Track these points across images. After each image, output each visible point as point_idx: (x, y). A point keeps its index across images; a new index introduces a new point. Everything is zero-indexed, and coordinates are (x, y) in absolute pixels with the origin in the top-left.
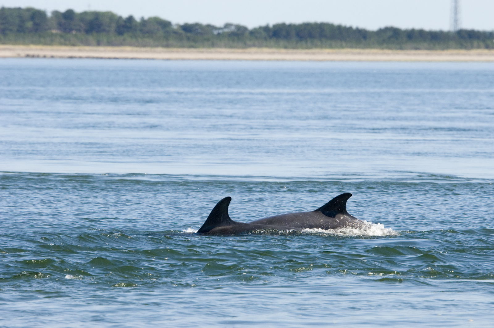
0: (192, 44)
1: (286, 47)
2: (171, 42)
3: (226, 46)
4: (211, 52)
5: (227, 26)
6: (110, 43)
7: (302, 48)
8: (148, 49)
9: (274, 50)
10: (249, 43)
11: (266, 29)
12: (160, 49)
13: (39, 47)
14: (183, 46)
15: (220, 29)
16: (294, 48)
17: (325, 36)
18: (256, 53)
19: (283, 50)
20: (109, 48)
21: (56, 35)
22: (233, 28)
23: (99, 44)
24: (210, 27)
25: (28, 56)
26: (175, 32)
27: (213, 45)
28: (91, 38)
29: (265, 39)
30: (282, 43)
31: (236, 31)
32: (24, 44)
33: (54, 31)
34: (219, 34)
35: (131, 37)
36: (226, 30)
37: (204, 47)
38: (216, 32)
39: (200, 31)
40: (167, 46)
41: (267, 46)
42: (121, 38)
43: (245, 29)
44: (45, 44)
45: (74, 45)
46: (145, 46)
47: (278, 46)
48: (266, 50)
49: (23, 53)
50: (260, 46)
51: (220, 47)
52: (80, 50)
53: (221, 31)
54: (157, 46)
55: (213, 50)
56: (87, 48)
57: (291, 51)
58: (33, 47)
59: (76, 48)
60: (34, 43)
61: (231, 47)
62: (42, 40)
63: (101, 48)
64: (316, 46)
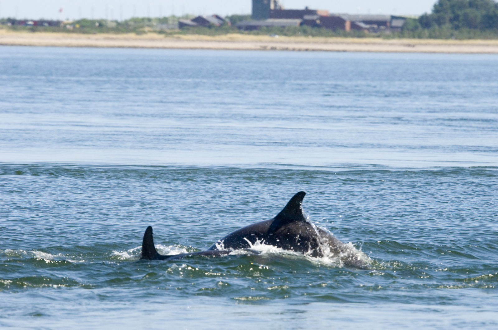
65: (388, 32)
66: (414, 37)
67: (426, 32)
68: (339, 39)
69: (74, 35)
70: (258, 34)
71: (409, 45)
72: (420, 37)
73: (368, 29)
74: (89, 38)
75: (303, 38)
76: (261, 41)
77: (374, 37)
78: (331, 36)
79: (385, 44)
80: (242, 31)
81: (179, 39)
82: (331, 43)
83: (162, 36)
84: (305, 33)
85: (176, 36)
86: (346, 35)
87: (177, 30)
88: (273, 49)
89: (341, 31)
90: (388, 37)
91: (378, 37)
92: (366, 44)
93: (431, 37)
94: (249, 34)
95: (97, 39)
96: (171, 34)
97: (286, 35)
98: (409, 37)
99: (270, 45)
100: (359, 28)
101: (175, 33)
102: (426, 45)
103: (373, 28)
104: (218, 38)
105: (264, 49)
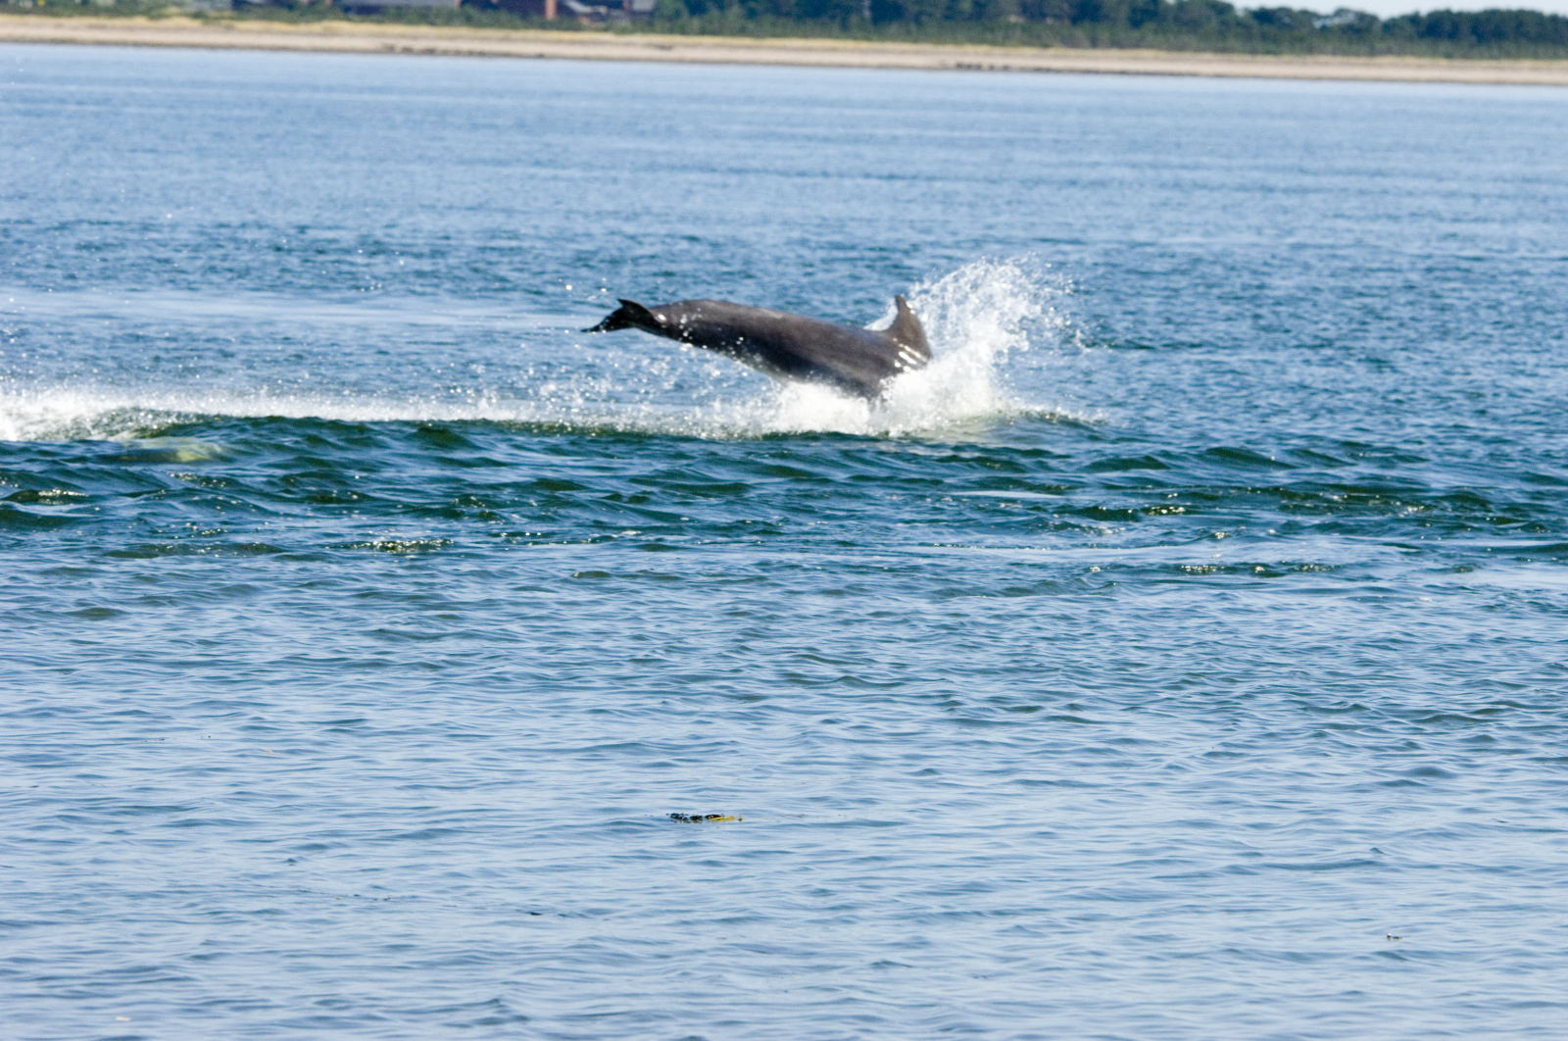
0: (1272, 47)
1: (1449, 56)
2: (1231, 42)
3: (1334, 53)
4: (1305, 64)
5: (1340, 12)
6: (1117, 44)
7: (1482, 57)
8: (1187, 55)
9: (1425, 61)
10: (1379, 45)
11: (1414, 19)
12: (1208, 56)
13: (984, 48)
14: (1253, 52)
15: (1326, 17)
16: (1466, 56)
17: (1526, 35)
18: (1392, 65)
19: (1444, 62)
20: (1115, 52)
21: (1015, 25)
22: (1350, 19)
23: (1094, 43)
24: (1307, 16)
25: (960, 67)
26: (1239, 23)
27: (1311, 50)
28: (1079, 33)
29: (1410, 38)
30: (1445, 46)
31: (1356, 22)
32: (956, 42)
33: (1013, 19)
34: (1324, 28)
35: (1156, 32)
36: (1337, 21)
37: (1292, 51)
38: (1318, 24)
39: (1287, 20)
40: (1224, 50)
41: (1413, 54)
42: (1136, 34)
43: (1373, 19)
44: (994, 43)
45: (1046, 46)
46: (1181, 48)
47: (1434, 54)
48: (1410, 60)
49: (951, 61)
50: (1401, 52)
51: (1322, 52)
52: (1056, 57)
53: (1328, 23)
54: (1204, 50)
55: (1309, 59)
56: (1072, 52)
57: (1457, 63)
58: (970, 48)
59: (1051, 51)
60: (973, 41)
61: (1345, 53)
62: (989, 36)
63: (1098, 53)
64: (1508, 55)
65: (625, 23)
66: (671, 31)
67: (696, 22)
68: (532, 34)
69: (32, 19)
70: (380, 22)
71: (663, 47)
72: (683, 32)
73: (586, 15)
74: (58, 26)
75: (464, 31)
76: (383, 35)
77: (597, 30)
78: (515, 28)
79: (617, 44)
80: (351, 15)
81: (229, 29)
82: (515, 41)
83: (196, 23)
84: (469, 21)
85: (225, 22)
86: (545, 26)
87: (228, 13)
88: (408, 51)
89: (536, 18)
90: (623, 31)
91: (606, 30)
92: (582, 43)
93: (703, 32)
94: (363, 21)
95: (75, 28)
96: (216, 19)
97: (432, 24)
98: (663, 32)
99: (402, 43)
100: (571, 13)
101: (223, 18)
102: (694, 46)
103: (598, 14)
104: (302, 27)
105: (390, 50)
